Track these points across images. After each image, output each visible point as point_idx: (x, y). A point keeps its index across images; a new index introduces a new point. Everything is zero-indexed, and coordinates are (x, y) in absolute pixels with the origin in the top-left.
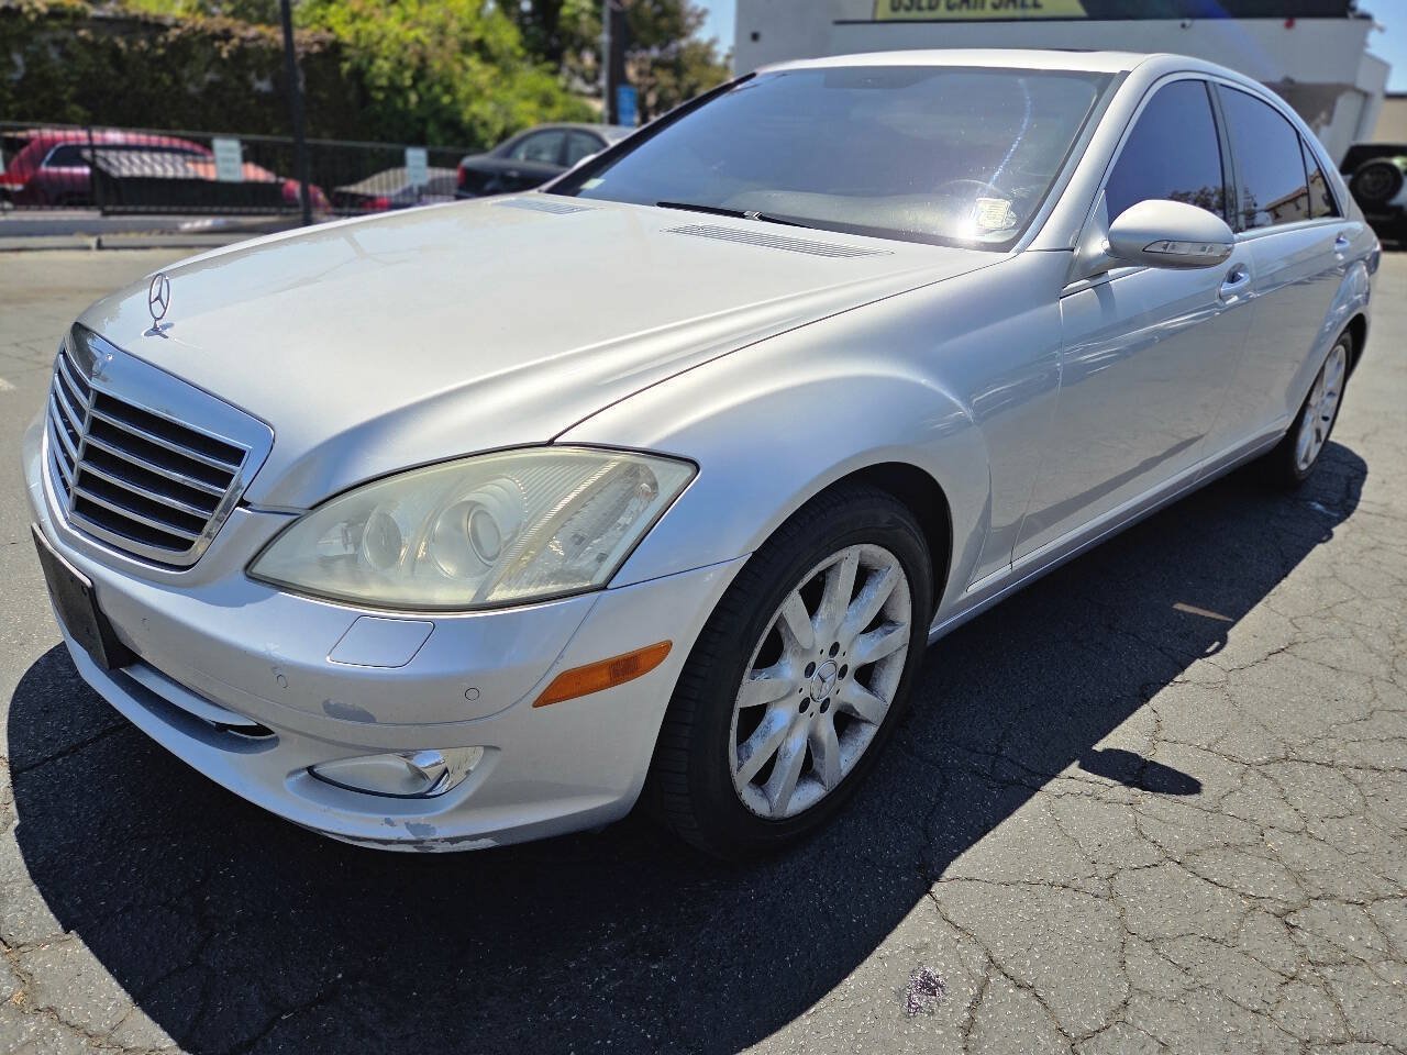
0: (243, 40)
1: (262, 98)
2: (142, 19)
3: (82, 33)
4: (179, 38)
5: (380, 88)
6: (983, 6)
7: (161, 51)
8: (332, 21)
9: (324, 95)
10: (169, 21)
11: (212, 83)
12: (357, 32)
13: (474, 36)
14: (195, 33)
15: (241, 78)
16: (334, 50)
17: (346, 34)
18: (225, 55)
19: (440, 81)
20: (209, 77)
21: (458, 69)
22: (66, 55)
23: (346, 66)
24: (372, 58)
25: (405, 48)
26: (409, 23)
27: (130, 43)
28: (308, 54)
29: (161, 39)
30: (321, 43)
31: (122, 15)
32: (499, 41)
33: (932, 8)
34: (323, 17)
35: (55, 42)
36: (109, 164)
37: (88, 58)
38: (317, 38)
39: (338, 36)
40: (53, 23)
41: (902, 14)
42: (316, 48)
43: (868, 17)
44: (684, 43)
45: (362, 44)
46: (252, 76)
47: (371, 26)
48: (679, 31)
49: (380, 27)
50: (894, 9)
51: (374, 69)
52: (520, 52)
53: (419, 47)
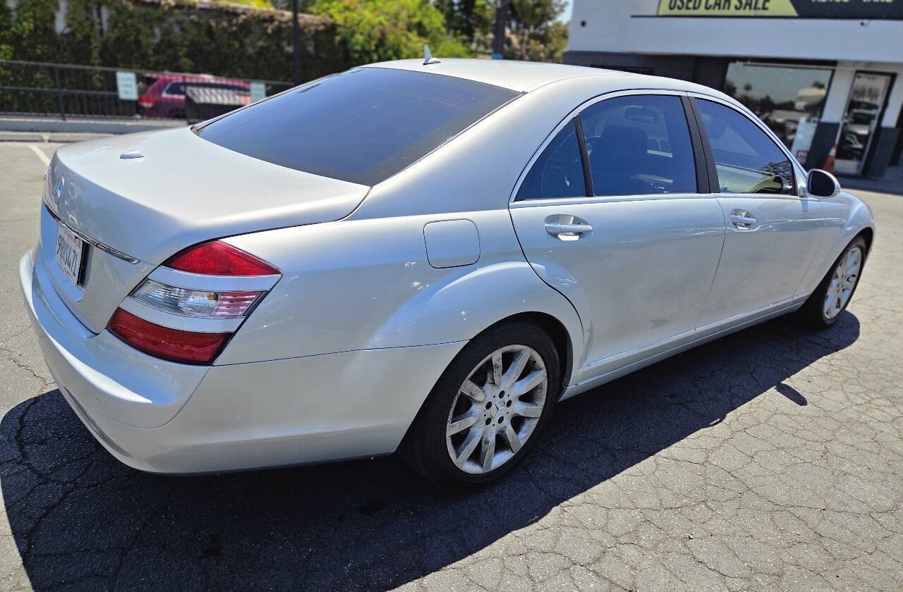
0: (280, 22)
1: (289, 57)
2: (225, 10)
3: (193, 17)
4: (245, 21)
5: (356, 52)
6: (729, 8)
7: (234, 28)
8: (332, 11)
9: (324, 55)
10: (240, 11)
11: (262, 48)
12: (346, 20)
13: (416, 20)
14: (254, 18)
15: (278, 45)
16: (332, 29)
17: (339, 19)
18: (270, 31)
19: (392, 48)
20: (261, 43)
21: (404, 40)
22: (183, 30)
23: (338, 38)
24: (353, 34)
25: (373, 27)
26: (377, 13)
27: (218, 23)
28: (316, 31)
29: (235, 21)
30: (324, 24)
31: (215, 7)
32: (431, 23)
33: (695, 8)
34: (328, 9)
35: (178, 22)
36: (193, 94)
37: (194, 31)
38: (323, 21)
39: (336, 20)
40: (177, 11)
41: (676, 12)
42: (322, 28)
43: (654, 13)
44: (550, 23)
45: (348, 25)
46: (284, 43)
47: (355, 15)
48: (546, 16)
49: (360, 15)
50: (671, 8)
51: (353, 40)
52: (443, 30)
53: (381, 27)
